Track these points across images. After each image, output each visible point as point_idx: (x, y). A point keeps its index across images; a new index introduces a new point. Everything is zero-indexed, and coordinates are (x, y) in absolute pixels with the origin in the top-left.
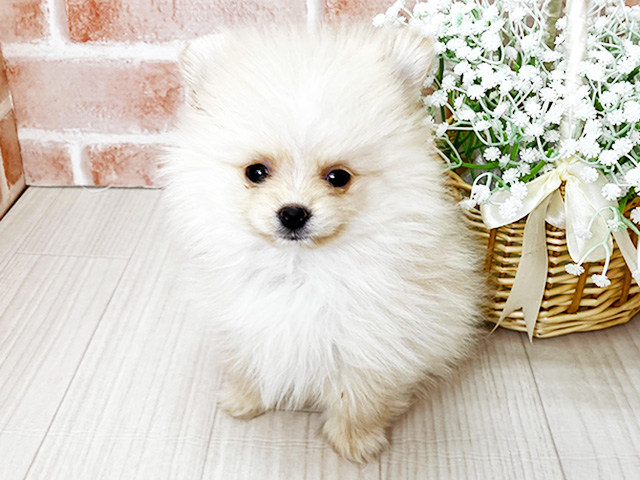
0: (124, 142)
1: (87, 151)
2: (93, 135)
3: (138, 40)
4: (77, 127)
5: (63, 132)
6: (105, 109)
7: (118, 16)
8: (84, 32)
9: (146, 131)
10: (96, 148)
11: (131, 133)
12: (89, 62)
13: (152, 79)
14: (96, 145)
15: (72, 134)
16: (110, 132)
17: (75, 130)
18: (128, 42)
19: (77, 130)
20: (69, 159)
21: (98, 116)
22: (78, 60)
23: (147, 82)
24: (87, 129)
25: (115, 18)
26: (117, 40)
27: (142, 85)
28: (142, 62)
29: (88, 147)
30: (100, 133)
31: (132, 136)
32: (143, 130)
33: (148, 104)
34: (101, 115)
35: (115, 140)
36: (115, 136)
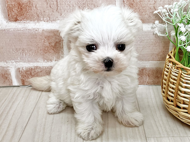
0: (36, 66)
1: (18, 70)
2: (21, 63)
3: (41, 20)
4: (13, 60)
5: (7, 62)
6: (26, 52)
7: (31, 10)
8: (15, 16)
9: (46, 61)
10: (22, 69)
11: (39, 62)
12: (18, 30)
13: (48, 38)
14: (23, 68)
15: (11, 63)
16: (29, 62)
17: (12, 61)
18: (36, 21)
19: (14, 61)
20: (10, 74)
21: (23, 55)
22: (13, 30)
23: (45, 39)
24: (18, 61)
25: (30, 11)
26: (31, 21)
27: (43, 40)
28: (43, 30)
29: (19, 69)
30: (24, 62)
31: (39, 63)
32: (44, 61)
33: (46, 49)
34: (24, 54)
35: (32, 65)
36: (32, 63)
